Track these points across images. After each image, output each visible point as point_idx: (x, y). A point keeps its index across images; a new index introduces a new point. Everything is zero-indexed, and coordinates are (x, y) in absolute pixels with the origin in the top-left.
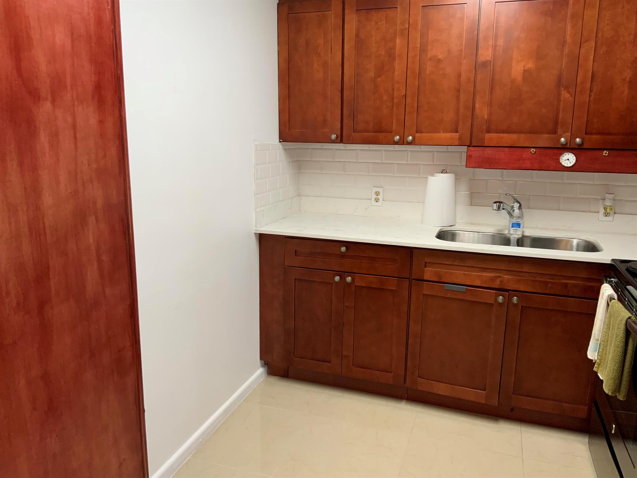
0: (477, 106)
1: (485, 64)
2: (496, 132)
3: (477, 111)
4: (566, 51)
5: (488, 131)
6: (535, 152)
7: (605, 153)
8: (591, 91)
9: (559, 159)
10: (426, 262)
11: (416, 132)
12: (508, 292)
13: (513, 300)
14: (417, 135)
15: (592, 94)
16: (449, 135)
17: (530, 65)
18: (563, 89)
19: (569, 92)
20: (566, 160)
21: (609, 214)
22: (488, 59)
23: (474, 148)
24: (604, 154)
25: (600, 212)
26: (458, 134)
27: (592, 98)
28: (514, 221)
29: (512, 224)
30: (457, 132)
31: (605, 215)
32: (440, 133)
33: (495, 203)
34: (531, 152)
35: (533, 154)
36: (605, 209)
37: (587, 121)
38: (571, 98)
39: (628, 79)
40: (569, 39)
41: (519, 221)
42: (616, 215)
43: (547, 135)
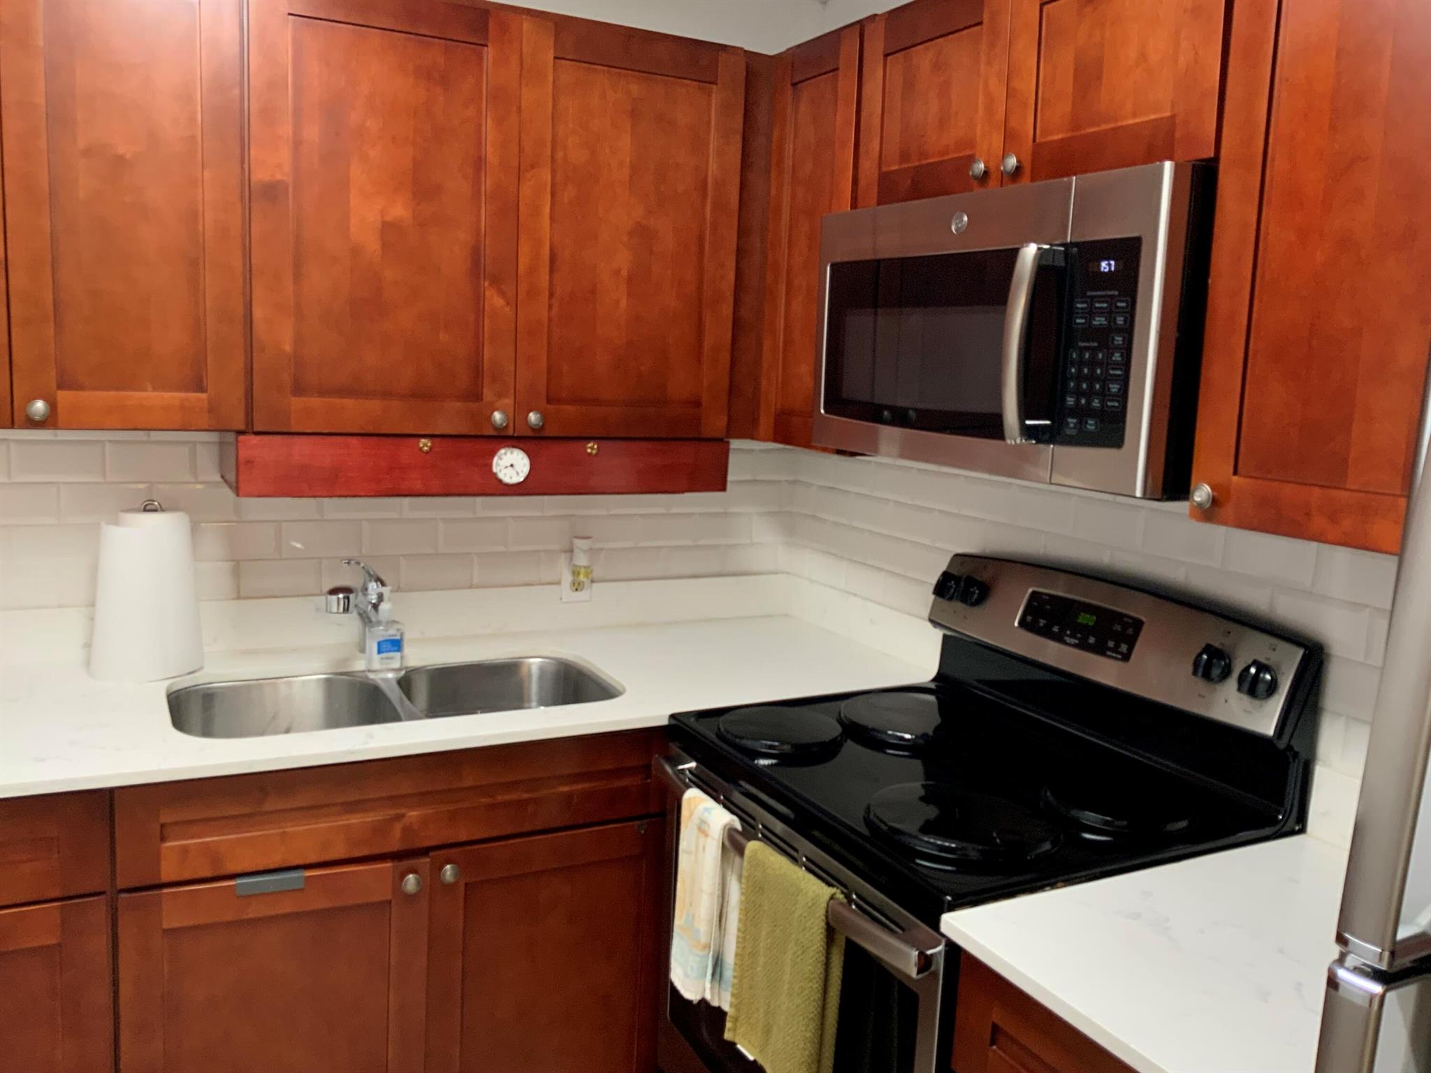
0: (258, 313)
1: (272, 192)
2: (324, 392)
3: (260, 327)
4: (488, 184)
5: (299, 389)
6: (431, 448)
7: (592, 447)
8: (551, 295)
9: (490, 466)
10: (163, 826)
11: (60, 387)
12: (429, 857)
13: (444, 875)
14: (63, 396)
15: (554, 301)
16: (173, 397)
17: (399, 210)
18: (486, 284)
19: (502, 293)
20: (506, 467)
21: (581, 584)
22: (279, 177)
23: (259, 438)
24: (589, 451)
25: (563, 583)
26: (204, 396)
27: (555, 310)
28: (381, 633)
29: (379, 644)
30: (201, 389)
31: (574, 589)
32: (143, 389)
33: (334, 591)
34: (421, 449)
35: (427, 453)
36: (575, 573)
37: (549, 370)
38: (507, 309)
39: (624, 273)
40: (492, 155)
41: (392, 633)
42: (595, 585)
43: (458, 405)
